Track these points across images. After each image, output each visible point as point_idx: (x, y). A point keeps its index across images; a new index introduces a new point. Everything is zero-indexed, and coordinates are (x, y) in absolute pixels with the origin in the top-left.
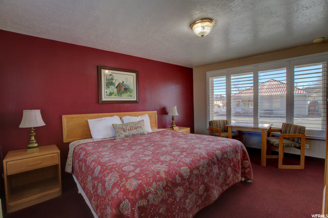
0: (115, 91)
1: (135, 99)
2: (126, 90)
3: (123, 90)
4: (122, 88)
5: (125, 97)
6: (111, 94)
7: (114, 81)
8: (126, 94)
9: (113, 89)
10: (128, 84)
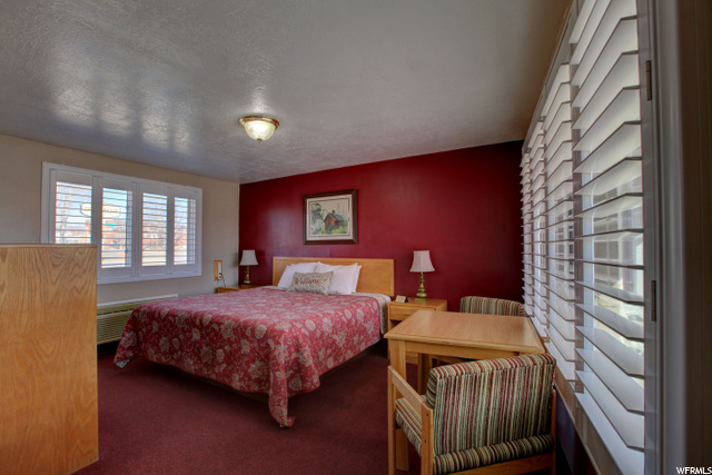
0: (323, 226)
1: (351, 237)
2: (339, 223)
3: (333, 224)
4: (333, 221)
5: (336, 235)
6: (318, 231)
7: (321, 212)
8: (337, 230)
9: (320, 224)
10: (340, 214)
